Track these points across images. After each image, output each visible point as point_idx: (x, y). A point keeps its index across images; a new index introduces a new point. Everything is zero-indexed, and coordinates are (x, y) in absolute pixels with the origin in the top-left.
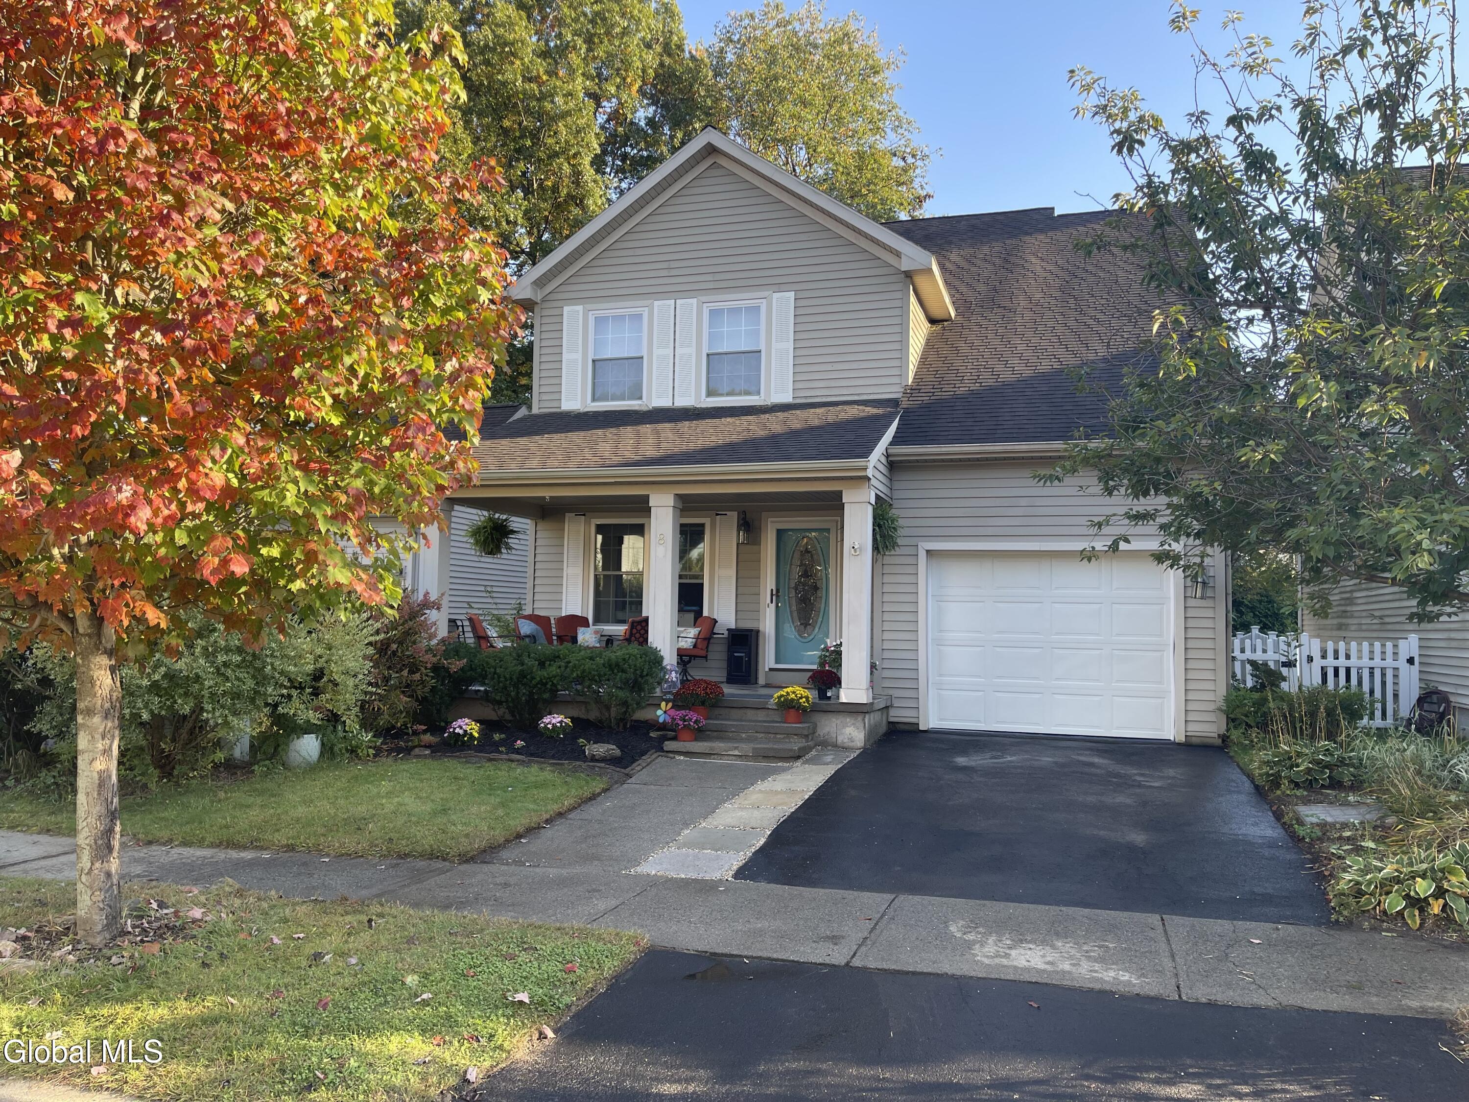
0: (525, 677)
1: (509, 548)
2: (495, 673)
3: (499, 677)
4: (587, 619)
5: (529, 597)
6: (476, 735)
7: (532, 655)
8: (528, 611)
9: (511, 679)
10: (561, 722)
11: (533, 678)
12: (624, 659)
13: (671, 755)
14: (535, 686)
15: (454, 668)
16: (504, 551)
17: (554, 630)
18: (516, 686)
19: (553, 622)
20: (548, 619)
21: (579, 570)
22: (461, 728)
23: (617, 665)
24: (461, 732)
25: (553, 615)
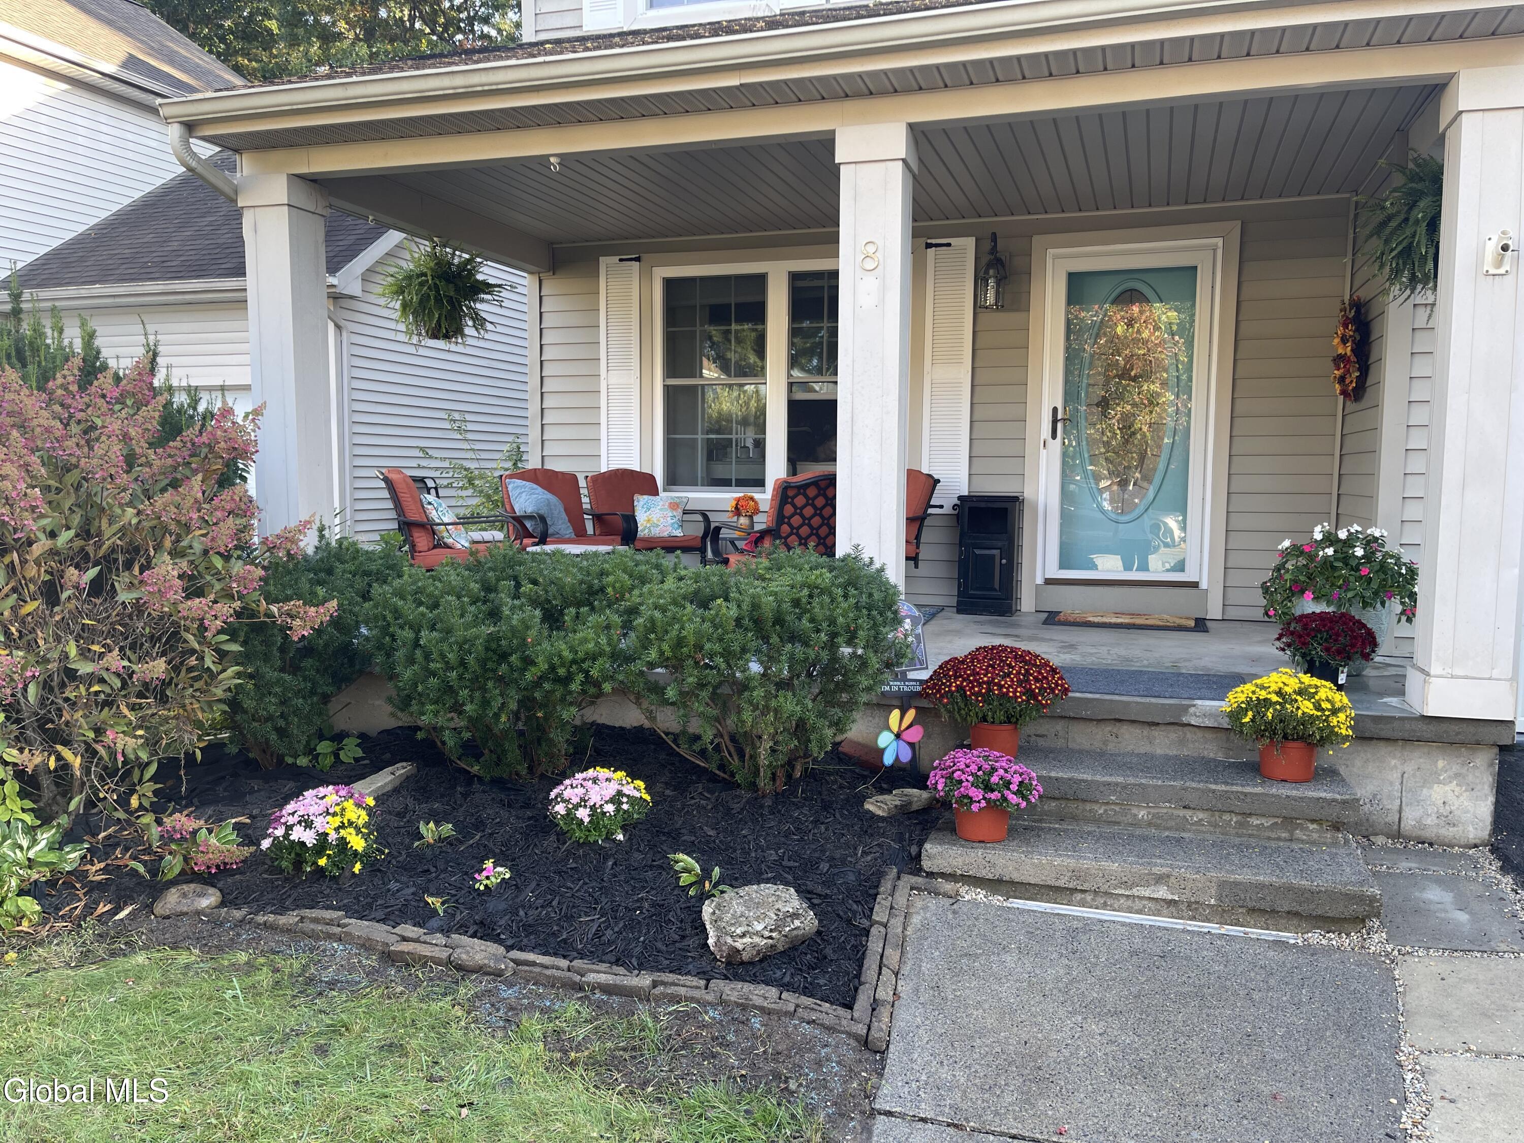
0: (504, 657)
1: (480, 322)
2: (416, 644)
3: (427, 656)
4: (651, 478)
5: (534, 434)
6: (358, 843)
7: (527, 587)
8: (532, 462)
9: (463, 663)
10: (616, 799)
11: (529, 662)
12: (796, 603)
13: (949, 887)
14: (537, 683)
15: (300, 630)
16: (469, 331)
17: (585, 500)
18: (477, 684)
19: (582, 483)
20: (571, 479)
21: (632, 378)
22: (307, 823)
23: (779, 620)
24: (309, 838)
25: (582, 470)
